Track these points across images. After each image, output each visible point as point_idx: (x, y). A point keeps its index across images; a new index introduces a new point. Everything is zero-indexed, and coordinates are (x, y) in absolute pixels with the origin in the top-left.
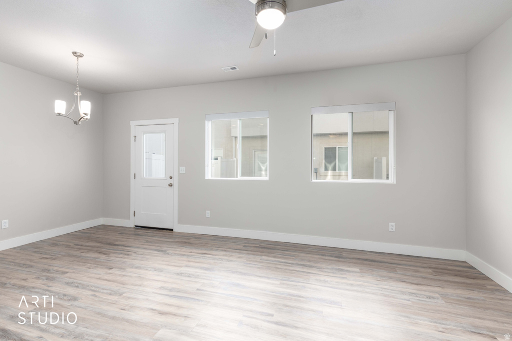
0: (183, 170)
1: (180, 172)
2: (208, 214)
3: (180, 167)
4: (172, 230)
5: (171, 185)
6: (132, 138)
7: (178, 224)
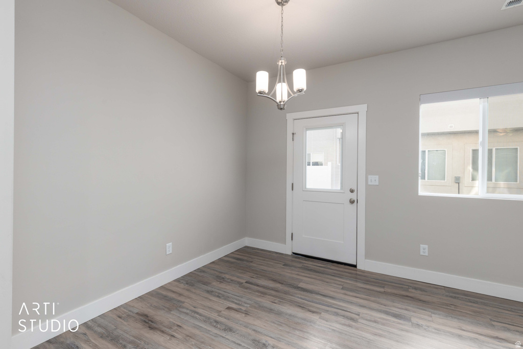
0: (374, 180)
1: (370, 183)
2: (424, 249)
3: (370, 177)
4: (355, 266)
5: (352, 202)
6: (289, 136)
7: (365, 259)
